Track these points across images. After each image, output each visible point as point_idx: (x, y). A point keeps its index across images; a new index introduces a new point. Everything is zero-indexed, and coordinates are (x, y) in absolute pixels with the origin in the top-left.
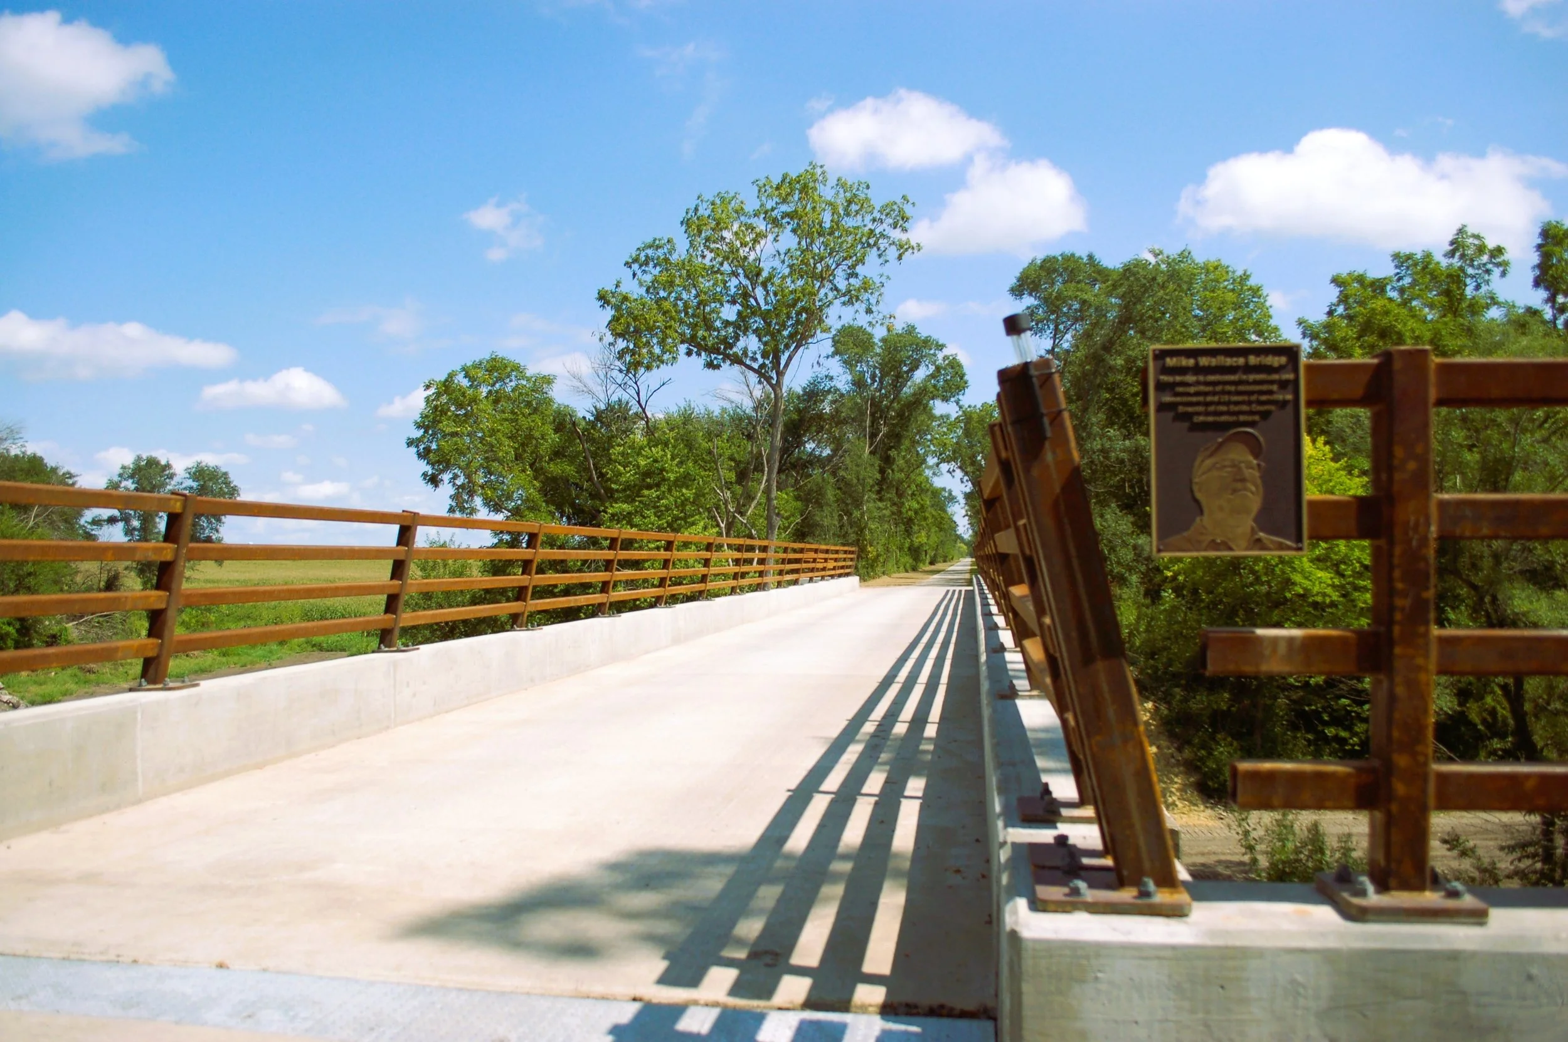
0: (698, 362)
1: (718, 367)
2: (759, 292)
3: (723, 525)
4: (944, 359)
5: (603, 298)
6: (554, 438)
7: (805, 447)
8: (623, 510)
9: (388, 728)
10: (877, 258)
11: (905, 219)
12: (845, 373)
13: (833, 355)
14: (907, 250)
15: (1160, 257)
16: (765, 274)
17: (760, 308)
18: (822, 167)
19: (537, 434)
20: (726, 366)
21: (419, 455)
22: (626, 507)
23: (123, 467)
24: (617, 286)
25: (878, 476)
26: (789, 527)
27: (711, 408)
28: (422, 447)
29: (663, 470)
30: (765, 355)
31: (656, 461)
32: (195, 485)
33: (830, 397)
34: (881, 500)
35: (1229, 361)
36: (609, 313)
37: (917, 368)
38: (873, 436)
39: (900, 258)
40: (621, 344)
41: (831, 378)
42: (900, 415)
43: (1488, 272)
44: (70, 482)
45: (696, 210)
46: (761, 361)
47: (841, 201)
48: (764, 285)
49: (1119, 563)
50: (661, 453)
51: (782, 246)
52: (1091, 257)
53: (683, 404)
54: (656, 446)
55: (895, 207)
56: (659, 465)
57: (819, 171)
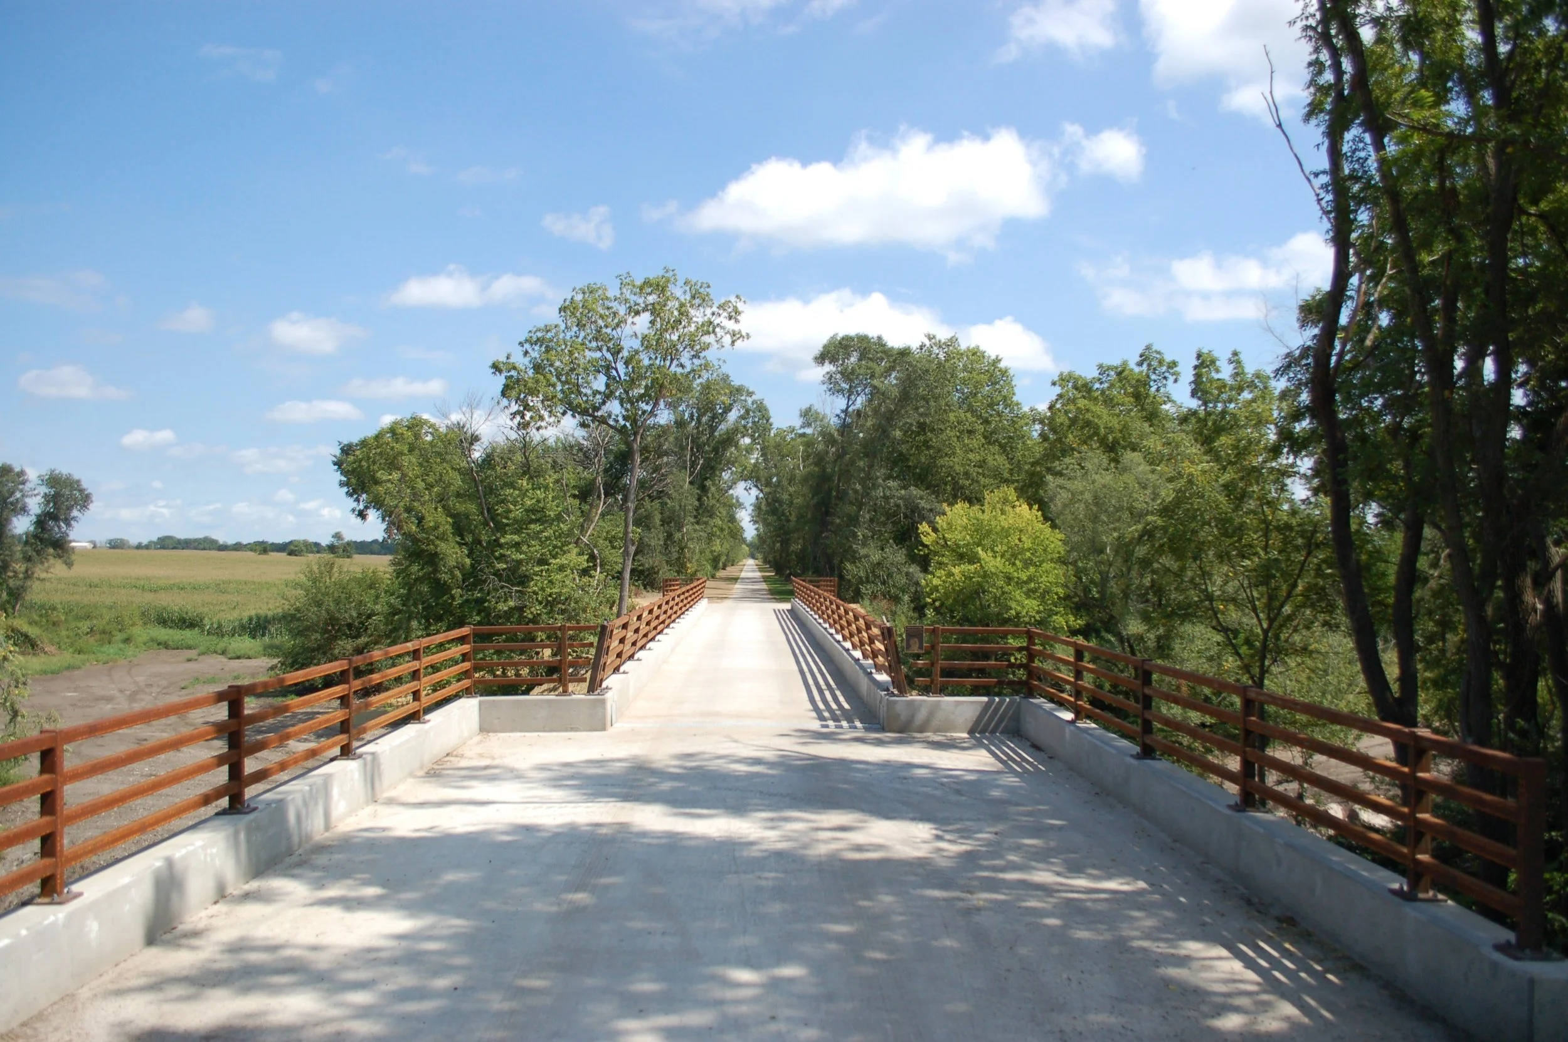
2: (620, 366)
4: (753, 403)
5: (496, 368)
8: (513, 540)
10: (715, 344)
11: (737, 312)
14: (738, 338)
15: (933, 341)
16: (624, 351)
17: (620, 378)
18: (673, 270)
21: (349, 494)
22: (516, 538)
24: (508, 358)
25: (697, 503)
29: (545, 508)
31: (538, 501)
32: (48, 492)
34: (698, 523)
36: (502, 380)
37: (730, 410)
38: (692, 468)
39: (733, 344)
42: (715, 450)
43: (1165, 378)
45: (571, 299)
46: (622, 423)
47: (687, 297)
48: (623, 359)
49: (894, 586)
52: (879, 338)
55: (731, 305)
56: (541, 505)
57: (671, 273)
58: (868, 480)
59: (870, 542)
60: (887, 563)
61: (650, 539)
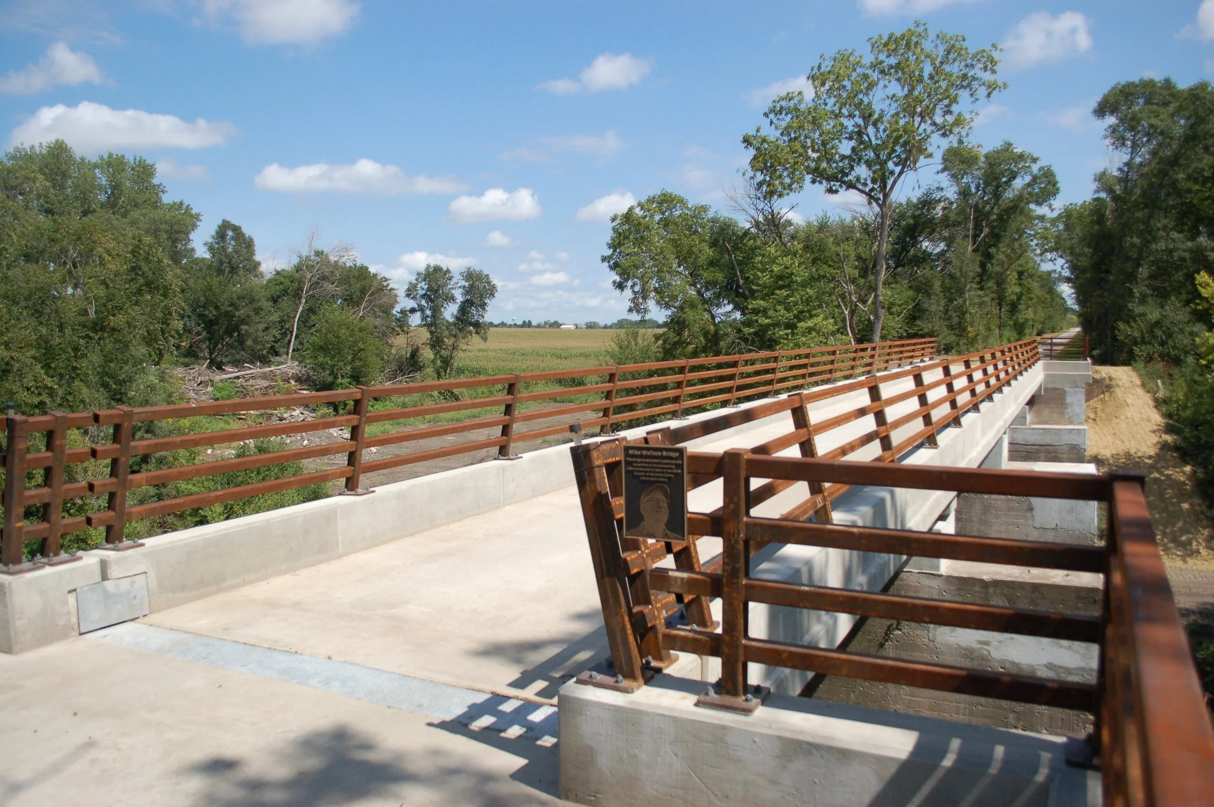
0: (820, 188)
1: (836, 192)
2: (871, 130)
3: (846, 312)
4: (1040, 170)
5: (747, 141)
6: (708, 252)
7: (921, 246)
9: (499, 507)
10: (969, 97)
11: (993, 62)
12: (952, 185)
13: (943, 171)
14: (994, 89)
16: (876, 116)
17: (872, 143)
18: (924, 25)
19: (695, 249)
20: (842, 191)
21: (610, 267)
23: (418, 274)
24: (758, 131)
25: (979, 270)
26: (901, 313)
27: (843, 217)
28: (612, 262)
29: (792, 274)
30: (874, 181)
31: (786, 268)
32: (467, 284)
33: (942, 204)
34: (981, 289)
35: (655, 453)
36: (752, 152)
37: (1015, 178)
38: (975, 236)
39: (989, 95)
40: (760, 177)
41: (942, 189)
42: (1000, 218)
44: (385, 284)
45: (819, 67)
46: (870, 186)
47: (941, 51)
48: (875, 124)
50: (790, 262)
51: (890, 92)
52: (1167, 81)
53: (821, 214)
54: (786, 256)
55: (985, 54)
56: (789, 271)
57: (922, 28)
58: (1149, 235)
59: (1149, 300)
60: (1167, 323)
61: (930, 304)
